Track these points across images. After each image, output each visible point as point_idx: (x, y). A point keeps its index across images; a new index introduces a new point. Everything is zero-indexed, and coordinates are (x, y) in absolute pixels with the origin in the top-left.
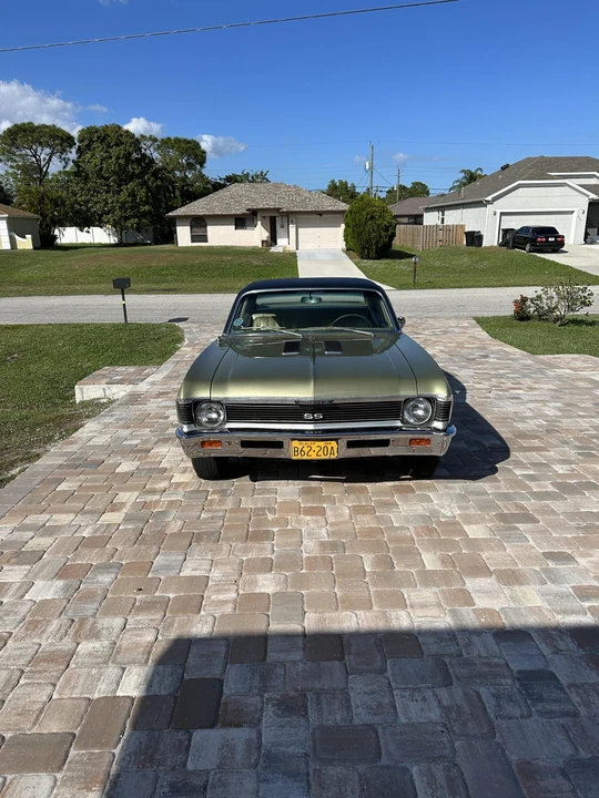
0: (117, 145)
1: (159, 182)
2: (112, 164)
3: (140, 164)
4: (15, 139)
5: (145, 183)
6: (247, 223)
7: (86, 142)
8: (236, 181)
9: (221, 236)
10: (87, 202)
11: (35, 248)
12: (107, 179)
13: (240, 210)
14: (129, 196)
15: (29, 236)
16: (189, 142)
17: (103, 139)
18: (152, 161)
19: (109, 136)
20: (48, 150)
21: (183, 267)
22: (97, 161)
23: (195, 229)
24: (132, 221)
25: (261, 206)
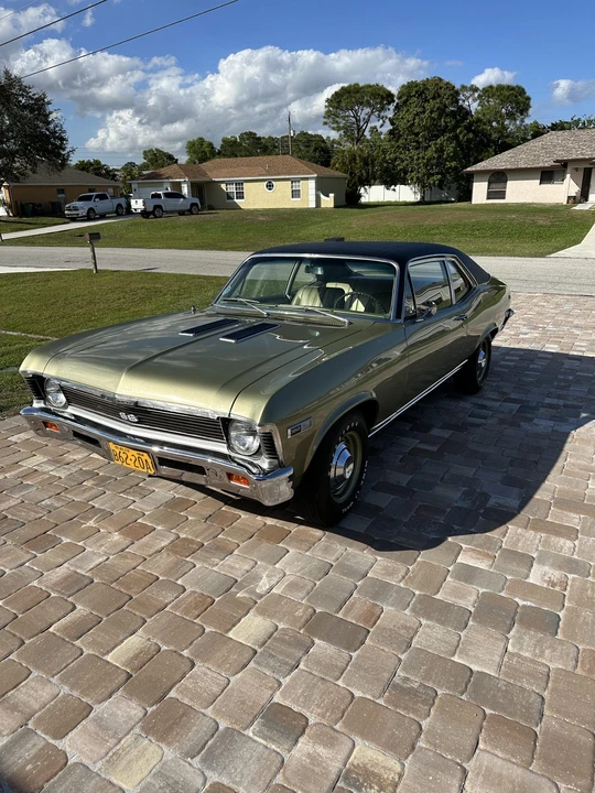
0: (434, 98)
1: (471, 135)
2: (425, 119)
3: (455, 118)
4: (340, 101)
5: (456, 137)
6: (556, 176)
7: (404, 98)
8: (563, 129)
9: (521, 192)
10: (395, 159)
11: (336, 207)
12: (417, 135)
13: (547, 162)
14: (436, 152)
15: (332, 195)
16: (513, 89)
17: (420, 94)
18: (468, 113)
19: (428, 89)
20: (368, 110)
21: (456, 226)
22: (410, 117)
23: (493, 185)
24: (435, 178)
25: (574, 157)
